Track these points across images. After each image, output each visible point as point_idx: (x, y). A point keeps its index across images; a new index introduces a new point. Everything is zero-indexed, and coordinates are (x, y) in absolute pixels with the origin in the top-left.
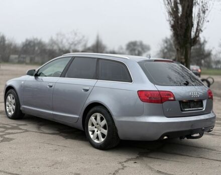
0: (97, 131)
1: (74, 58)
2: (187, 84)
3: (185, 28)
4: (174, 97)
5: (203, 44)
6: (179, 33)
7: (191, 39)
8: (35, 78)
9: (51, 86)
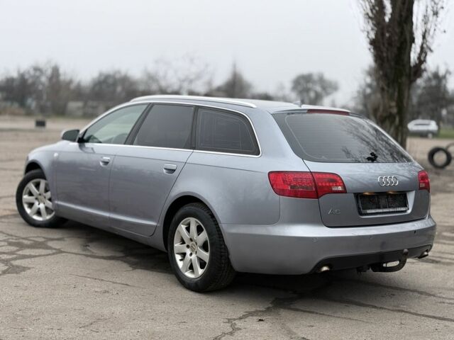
0: (191, 254)
1: (151, 106)
2: (373, 159)
3: (398, 45)
4: (344, 186)
5: (444, 77)
6: (385, 55)
7: (410, 67)
8: (80, 146)
9: (106, 163)
